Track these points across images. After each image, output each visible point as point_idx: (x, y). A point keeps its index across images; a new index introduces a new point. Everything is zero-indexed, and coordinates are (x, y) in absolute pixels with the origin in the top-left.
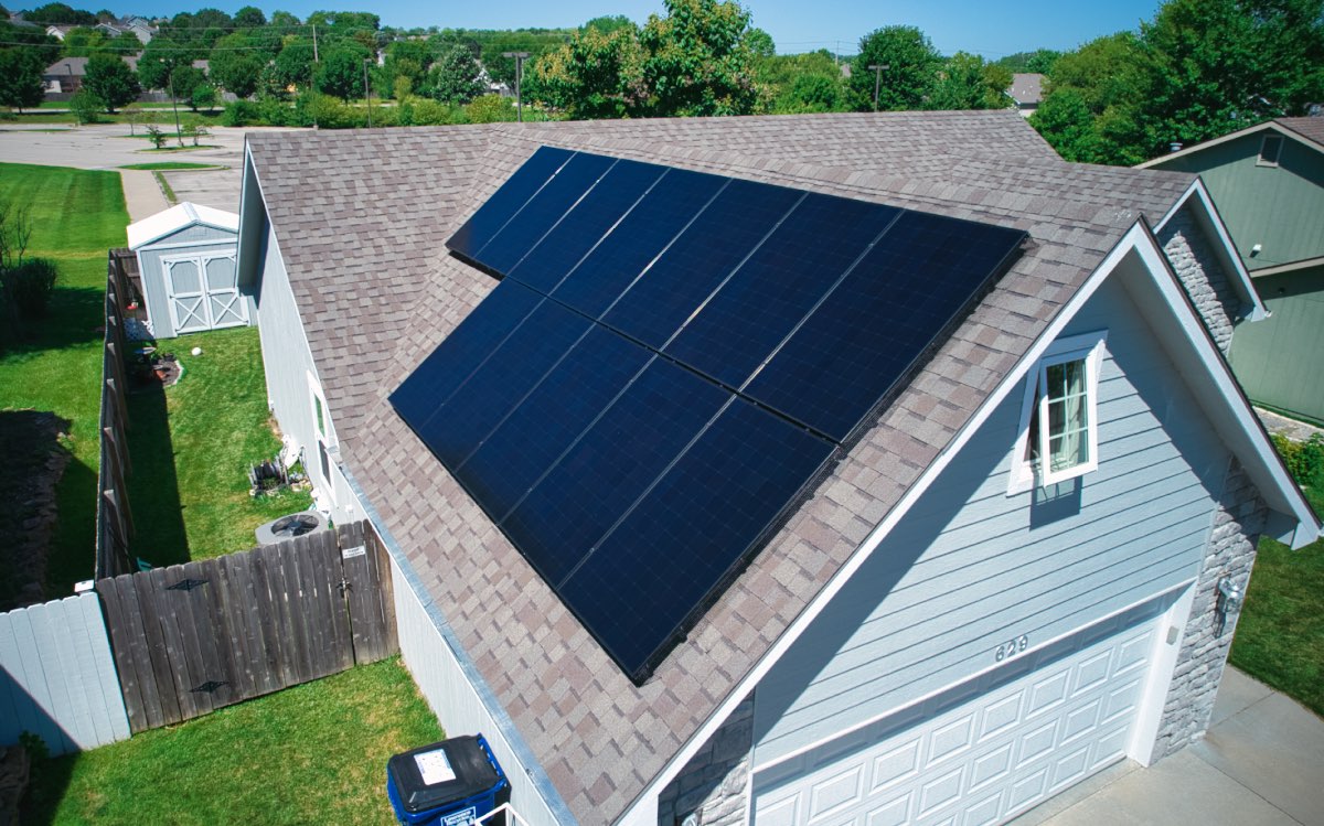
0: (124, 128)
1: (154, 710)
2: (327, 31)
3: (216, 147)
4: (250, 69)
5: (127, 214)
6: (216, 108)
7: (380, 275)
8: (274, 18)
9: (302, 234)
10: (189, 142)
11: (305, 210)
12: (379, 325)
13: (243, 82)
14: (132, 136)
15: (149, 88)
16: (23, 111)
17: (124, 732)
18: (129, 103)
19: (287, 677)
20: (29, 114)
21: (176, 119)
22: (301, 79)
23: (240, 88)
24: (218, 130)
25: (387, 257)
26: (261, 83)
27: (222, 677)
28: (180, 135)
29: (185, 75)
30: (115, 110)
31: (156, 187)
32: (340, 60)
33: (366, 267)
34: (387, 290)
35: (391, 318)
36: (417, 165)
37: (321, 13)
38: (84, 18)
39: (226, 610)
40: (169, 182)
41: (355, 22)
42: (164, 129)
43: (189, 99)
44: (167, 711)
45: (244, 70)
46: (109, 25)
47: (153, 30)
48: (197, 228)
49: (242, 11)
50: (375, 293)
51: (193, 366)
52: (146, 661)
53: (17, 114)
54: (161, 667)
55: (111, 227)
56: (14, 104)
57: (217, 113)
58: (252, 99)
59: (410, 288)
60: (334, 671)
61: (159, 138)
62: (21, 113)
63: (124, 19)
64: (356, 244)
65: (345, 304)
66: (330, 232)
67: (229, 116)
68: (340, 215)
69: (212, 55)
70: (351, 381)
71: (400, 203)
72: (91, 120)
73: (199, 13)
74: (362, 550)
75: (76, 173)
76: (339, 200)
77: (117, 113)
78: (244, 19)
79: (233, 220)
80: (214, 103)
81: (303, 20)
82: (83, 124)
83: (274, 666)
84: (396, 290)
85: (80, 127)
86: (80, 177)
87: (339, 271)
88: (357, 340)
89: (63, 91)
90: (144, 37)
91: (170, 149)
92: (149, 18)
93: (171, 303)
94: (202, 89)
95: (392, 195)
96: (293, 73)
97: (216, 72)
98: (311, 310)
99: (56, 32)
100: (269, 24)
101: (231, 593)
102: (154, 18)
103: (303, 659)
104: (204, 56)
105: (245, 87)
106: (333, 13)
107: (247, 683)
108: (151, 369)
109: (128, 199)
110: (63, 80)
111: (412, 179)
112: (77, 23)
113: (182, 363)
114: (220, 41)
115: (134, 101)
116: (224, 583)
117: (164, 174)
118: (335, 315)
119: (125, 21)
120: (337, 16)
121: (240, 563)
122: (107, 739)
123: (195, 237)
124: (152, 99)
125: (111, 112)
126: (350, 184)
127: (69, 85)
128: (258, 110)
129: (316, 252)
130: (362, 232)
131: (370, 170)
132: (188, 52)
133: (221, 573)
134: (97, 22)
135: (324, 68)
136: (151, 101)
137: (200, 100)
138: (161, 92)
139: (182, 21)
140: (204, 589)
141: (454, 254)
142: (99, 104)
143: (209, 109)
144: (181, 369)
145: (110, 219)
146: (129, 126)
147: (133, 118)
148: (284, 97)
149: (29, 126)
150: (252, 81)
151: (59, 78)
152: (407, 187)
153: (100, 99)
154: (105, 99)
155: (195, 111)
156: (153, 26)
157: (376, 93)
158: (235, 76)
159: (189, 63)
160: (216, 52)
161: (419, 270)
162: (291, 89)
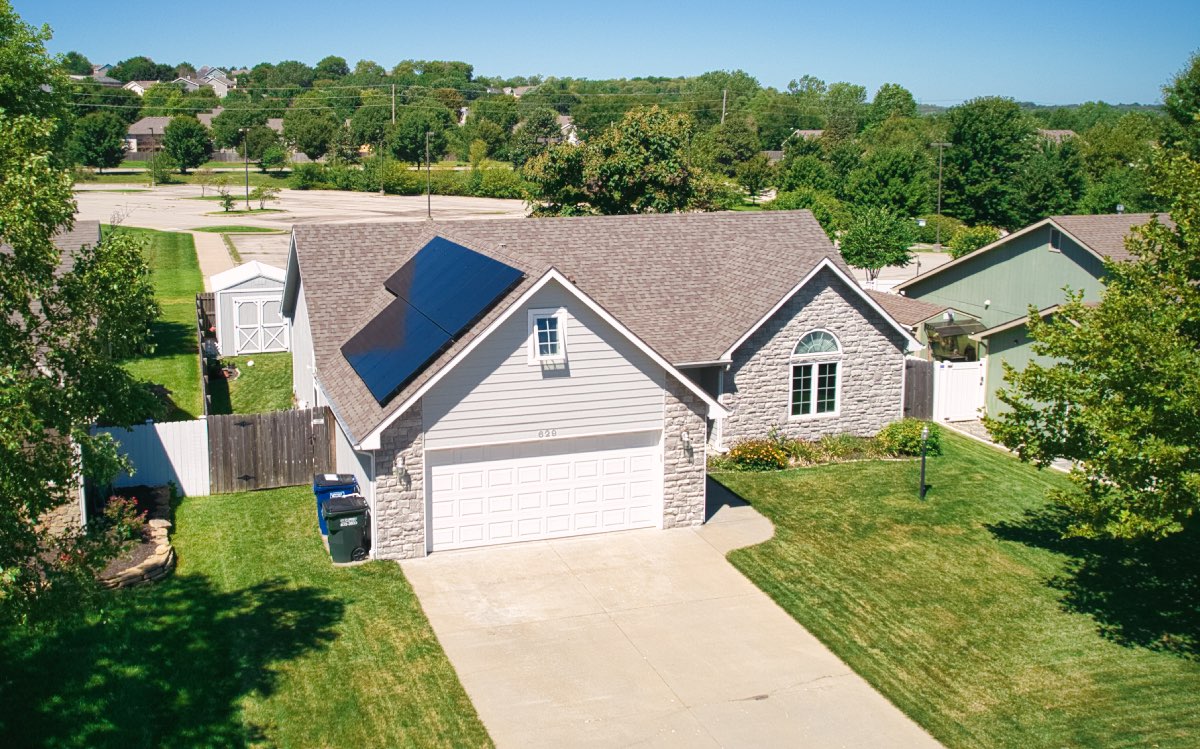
0: (194, 189)
1: (221, 484)
2: (412, 83)
3: (281, 211)
4: (324, 129)
5: (199, 271)
6: (285, 169)
7: (350, 298)
8: (358, 70)
9: (314, 276)
10: (255, 204)
11: (317, 265)
12: (345, 321)
13: (315, 143)
14: (203, 198)
15: (220, 147)
16: (103, 171)
17: (207, 493)
18: (201, 164)
19: (282, 482)
20: (108, 174)
21: (246, 180)
22: (376, 139)
23: (312, 150)
24: (286, 193)
25: (355, 289)
26: (332, 145)
27: (252, 475)
28: (248, 198)
29: (259, 136)
30: (188, 170)
31: (224, 249)
32: (415, 123)
33: (343, 293)
34: (351, 305)
35: (351, 318)
36: (379, 243)
37: (409, 63)
38: (164, 73)
39: (258, 440)
40: (235, 245)
41: (445, 72)
42: (235, 190)
43: (259, 160)
44: (226, 487)
45: (317, 131)
46: (187, 79)
47: (230, 82)
48: (260, 279)
49: (324, 61)
50: (346, 306)
51: (247, 371)
52: (221, 458)
53: (98, 174)
54: (227, 463)
55: (188, 281)
56: (96, 165)
57: (284, 175)
58: (322, 160)
59: (364, 304)
60: (303, 483)
61: (228, 200)
62: (101, 173)
63: (204, 71)
64: (340, 283)
65: (330, 310)
66: (328, 276)
67: (297, 179)
68: (335, 268)
69: (287, 113)
70: (326, 344)
71: (367, 262)
72: (164, 181)
73: (281, 64)
74: (322, 421)
75: (157, 234)
76: (335, 260)
77: (190, 173)
78: (325, 69)
79: (282, 274)
80: (284, 165)
81: (389, 70)
82: (157, 184)
83: (276, 474)
84: (356, 305)
85: (153, 188)
86: (159, 238)
87: (329, 294)
88: (333, 326)
89: (139, 150)
90: (221, 90)
91: (238, 212)
92: (228, 68)
93: (236, 332)
94: (273, 152)
95: (363, 259)
96: (368, 133)
97: (290, 131)
98: (313, 311)
99: (138, 88)
100: (352, 74)
101: (261, 432)
102: (233, 69)
103: (290, 474)
104: (279, 115)
105: (315, 149)
106: (423, 62)
107: (263, 480)
108: (220, 369)
109: (201, 258)
110: (140, 138)
111: (376, 250)
112: (156, 79)
113: (240, 370)
114: (297, 100)
115: (206, 162)
116: (258, 427)
117: (230, 237)
118: (324, 314)
119: (205, 73)
120: (426, 66)
121: (266, 418)
122: (200, 494)
123: (258, 286)
124: (222, 158)
125: (184, 172)
126: (342, 252)
127: (144, 143)
128: (326, 172)
129: (320, 285)
130: (344, 276)
131: (354, 245)
132: (263, 112)
133: (258, 421)
134: (176, 76)
135: (398, 130)
136: (221, 160)
137: (270, 162)
138: (233, 152)
139: (262, 73)
140: (250, 427)
141: (387, 289)
142: (174, 165)
143: (279, 169)
144: (239, 373)
145: (186, 275)
146: (200, 187)
147: (204, 180)
148: (355, 157)
149: (108, 186)
150: (324, 142)
151: (137, 136)
152: (371, 255)
153: (175, 160)
154: (179, 160)
155: (264, 172)
156: (231, 78)
157: (453, 156)
158: (307, 137)
159: (263, 123)
160: (291, 111)
161: (370, 296)
162: (365, 149)
